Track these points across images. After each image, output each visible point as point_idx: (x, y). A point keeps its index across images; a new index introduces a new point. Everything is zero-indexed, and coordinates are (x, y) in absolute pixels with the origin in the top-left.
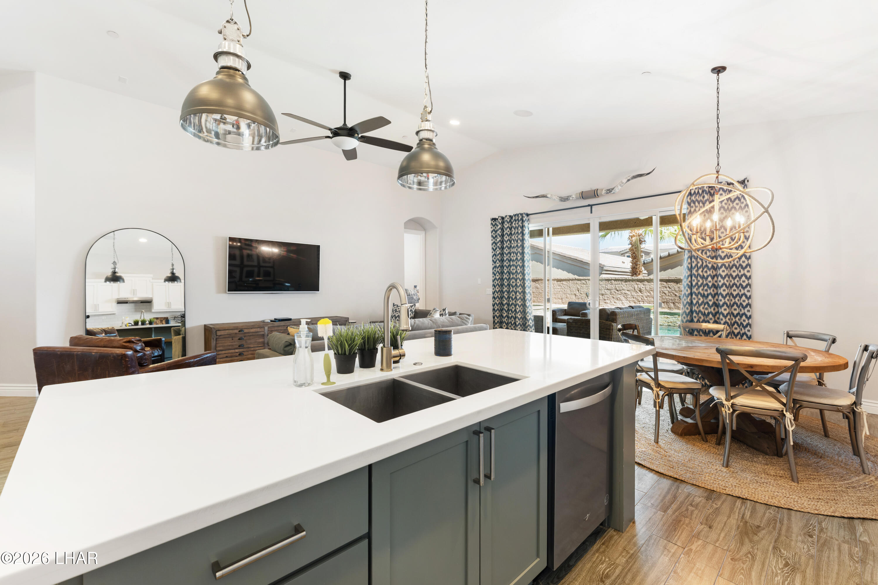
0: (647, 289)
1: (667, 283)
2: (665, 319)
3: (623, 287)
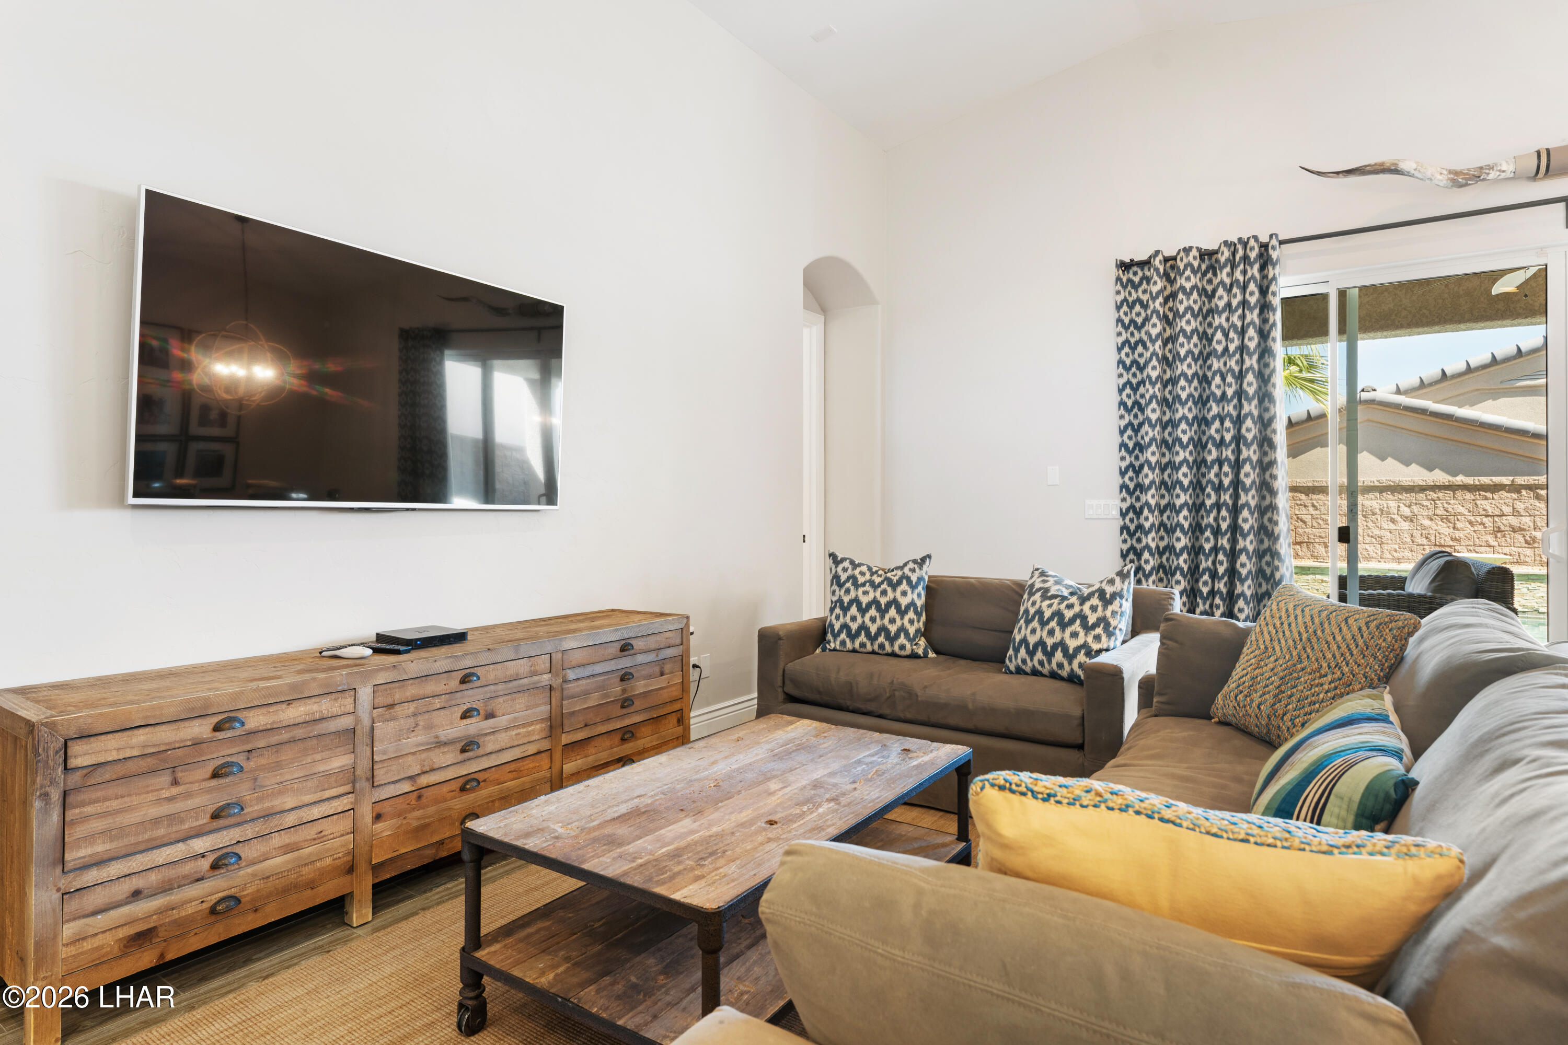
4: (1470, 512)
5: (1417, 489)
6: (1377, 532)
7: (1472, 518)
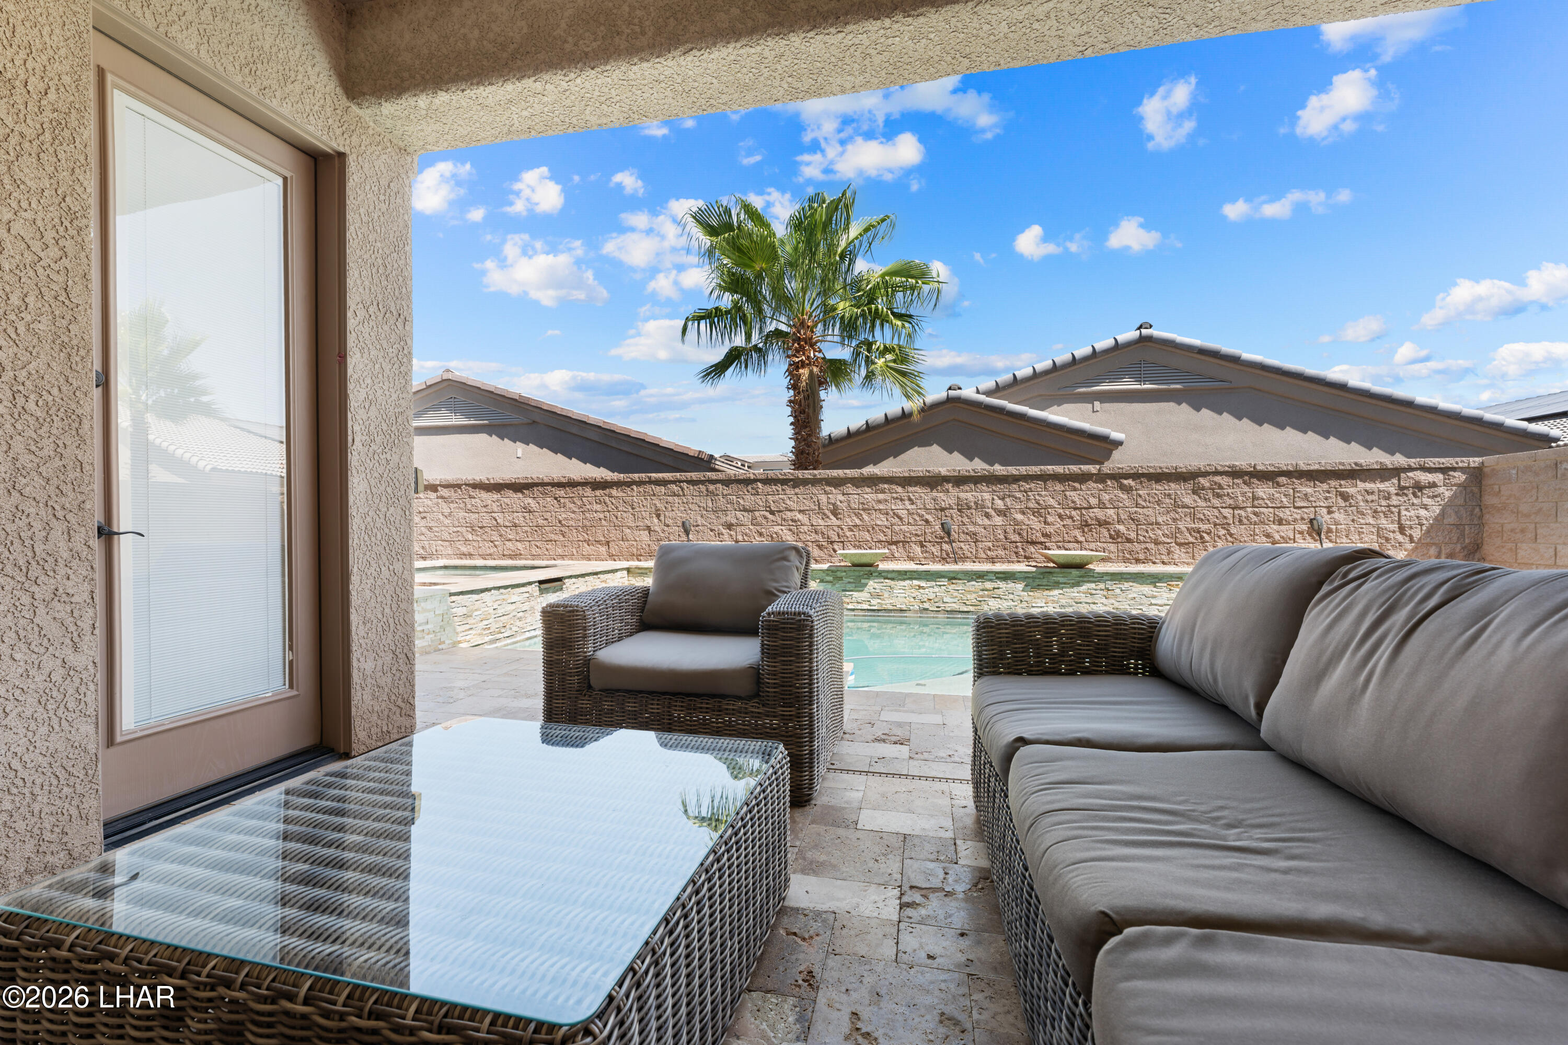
0: (853, 505)
1: (904, 487)
2: (915, 593)
3: (788, 502)
4: (1059, 504)
5: (1010, 479)
6: (972, 528)
7: (1061, 511)
